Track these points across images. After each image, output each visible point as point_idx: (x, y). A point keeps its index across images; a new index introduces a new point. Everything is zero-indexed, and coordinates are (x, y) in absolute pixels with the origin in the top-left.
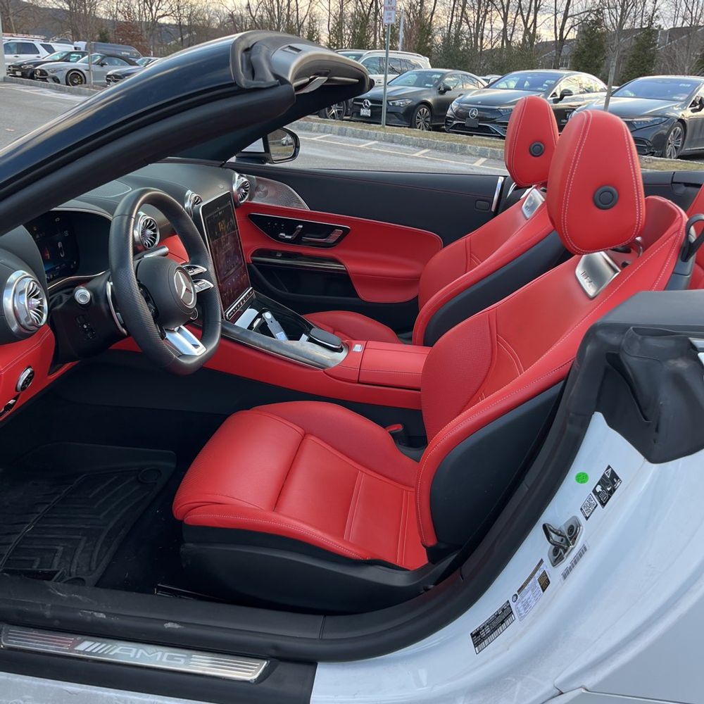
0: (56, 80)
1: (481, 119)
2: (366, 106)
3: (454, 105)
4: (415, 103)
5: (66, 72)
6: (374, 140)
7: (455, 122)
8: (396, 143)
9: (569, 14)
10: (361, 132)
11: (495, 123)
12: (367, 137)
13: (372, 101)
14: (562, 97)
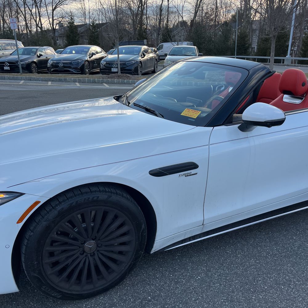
1: (64, 67)
2: (6, 65)
3: (50, 62)
4: (30, 63)
7: (52, 70)
10: (13, 77)
11: (71, 68)
13: (9, 63)
14: (92, 56)
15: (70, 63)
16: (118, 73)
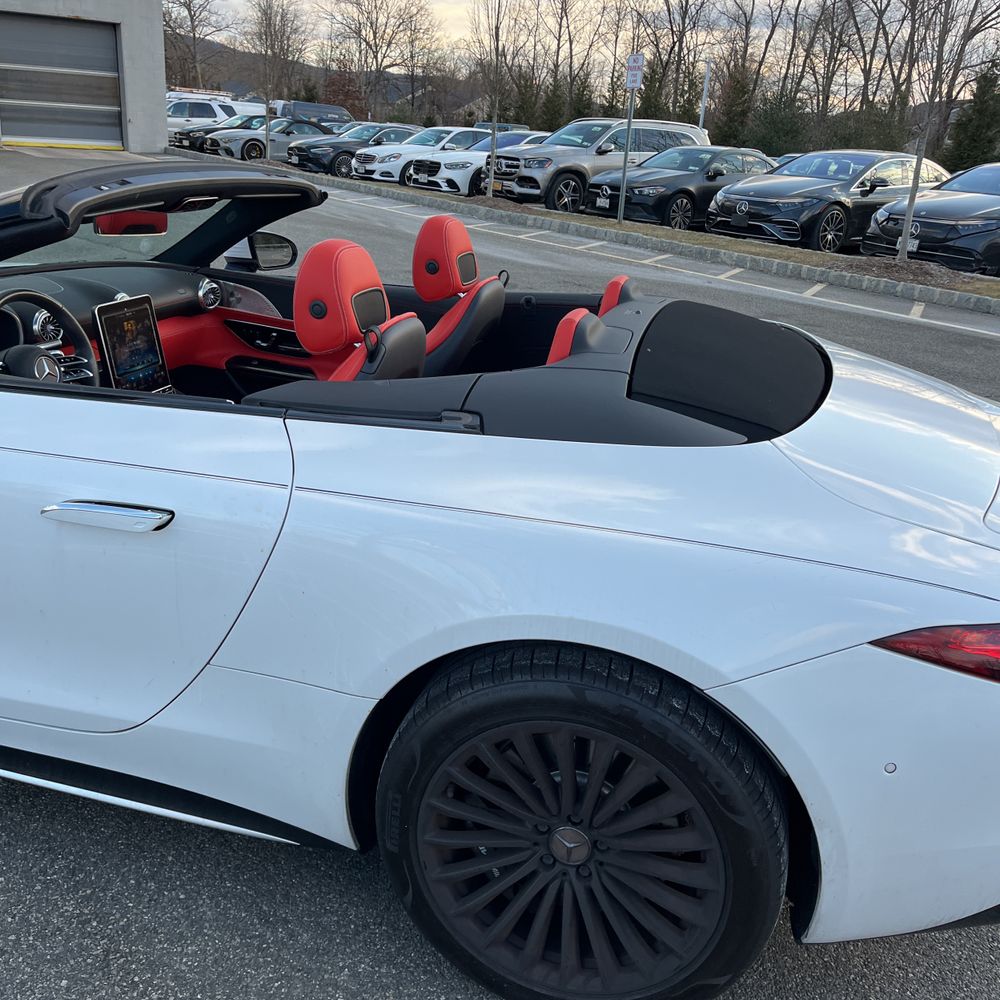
0: (229, 152)
1: (751, 215)
2: (604, 195)
3: (720, 196)
4: (672, 192)
5: (242, 142)
6: (603, 240)
7: (719, 219)
8: (631, 245)
10: (587, 230)
11: (770, 221)
12: (594, 236)
13: (612, 188)
14: (873, 188)
15: (775, 207)
16: (898, 257)
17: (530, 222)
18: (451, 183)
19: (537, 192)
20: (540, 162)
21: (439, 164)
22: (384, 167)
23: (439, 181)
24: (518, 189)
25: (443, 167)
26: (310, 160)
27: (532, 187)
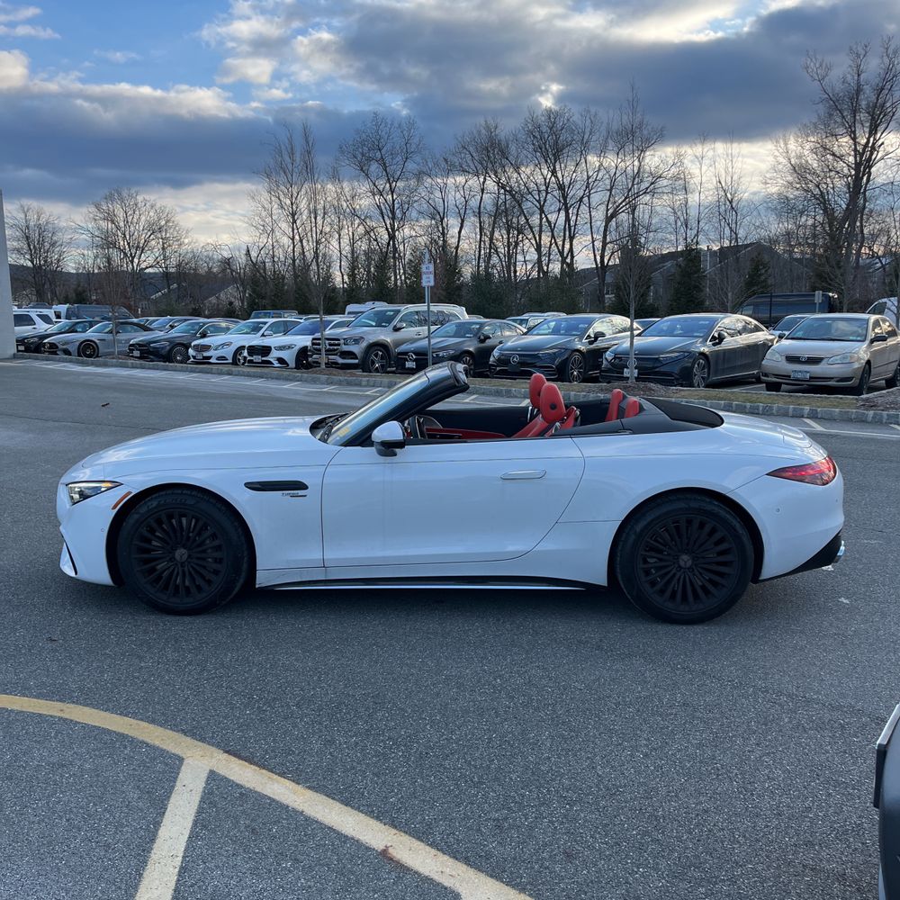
0: (67, 352)
1: (522, 364)
2: (410, 359)
3: (496, 353)
4: (458, 353)
5: (78, 344)
7: (498, 369)
9: (608, 240)
11: (536, 367)
13: (416, 354)
14: (596, 338)
15: (536, 356)
16: (629, 381)
17: (364, 383)
18: (281, 360)
19: (356, 361)
20: (355, 340)
21: (270, 347)
22: (220, 353)
23: (271, 360)
24: (341, 361)
25: (273, 349)
26: (149, 352)
27: (352, 358)
